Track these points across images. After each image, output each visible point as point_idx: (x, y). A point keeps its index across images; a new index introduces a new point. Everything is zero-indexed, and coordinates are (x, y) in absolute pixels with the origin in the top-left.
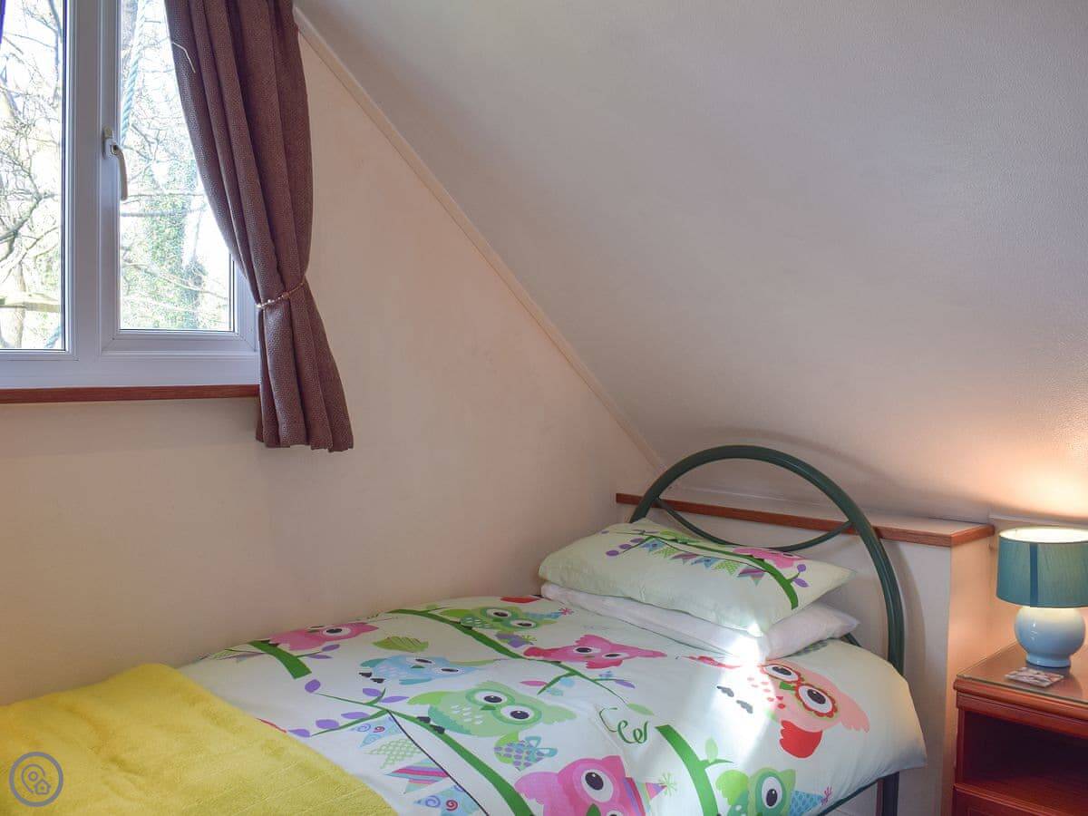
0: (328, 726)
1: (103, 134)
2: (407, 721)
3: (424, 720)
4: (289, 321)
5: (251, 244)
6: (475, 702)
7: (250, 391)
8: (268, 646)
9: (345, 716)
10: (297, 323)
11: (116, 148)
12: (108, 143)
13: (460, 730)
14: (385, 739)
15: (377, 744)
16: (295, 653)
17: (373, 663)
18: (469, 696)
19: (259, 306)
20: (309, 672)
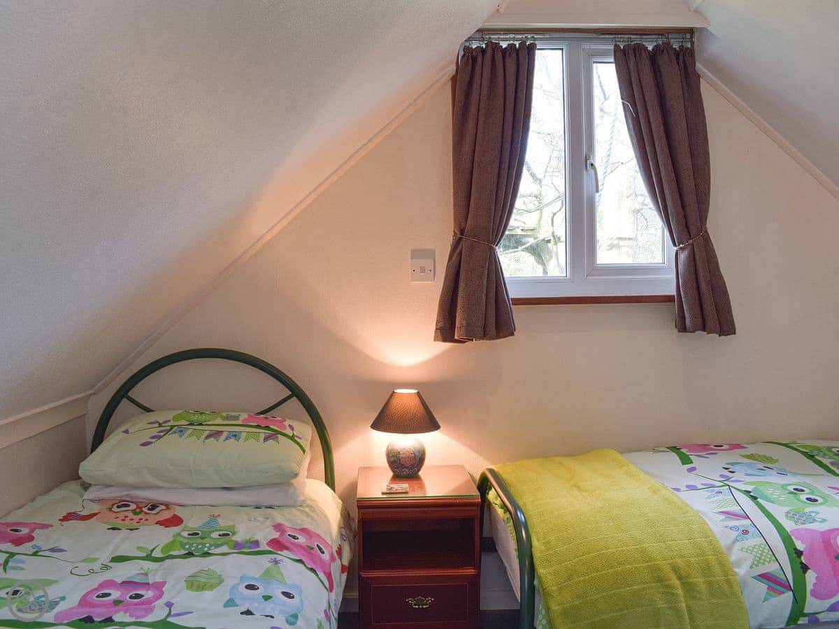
0: (692, 488)
1: (586, 157)
2: (738, 492)
3: (747, 492)
4: (692, 258)
5: (669, 212)
6: (786, 489)
7: (669, 299)
8: (675, 449)
9: (703, 484)
10: (697, 257)
11: (592, 165)
12: (588, 162)
13: (768, 500)
14: (720, 497)
15: (716, 498)
16: (688, 454)
17: (732, 464)
18: (784, 487)
19: (675, 248)
20: (692, 463)
